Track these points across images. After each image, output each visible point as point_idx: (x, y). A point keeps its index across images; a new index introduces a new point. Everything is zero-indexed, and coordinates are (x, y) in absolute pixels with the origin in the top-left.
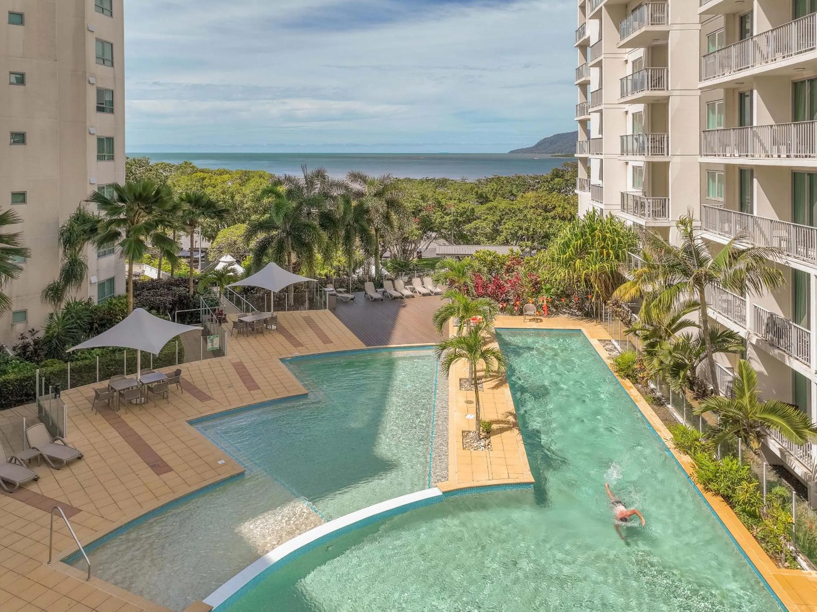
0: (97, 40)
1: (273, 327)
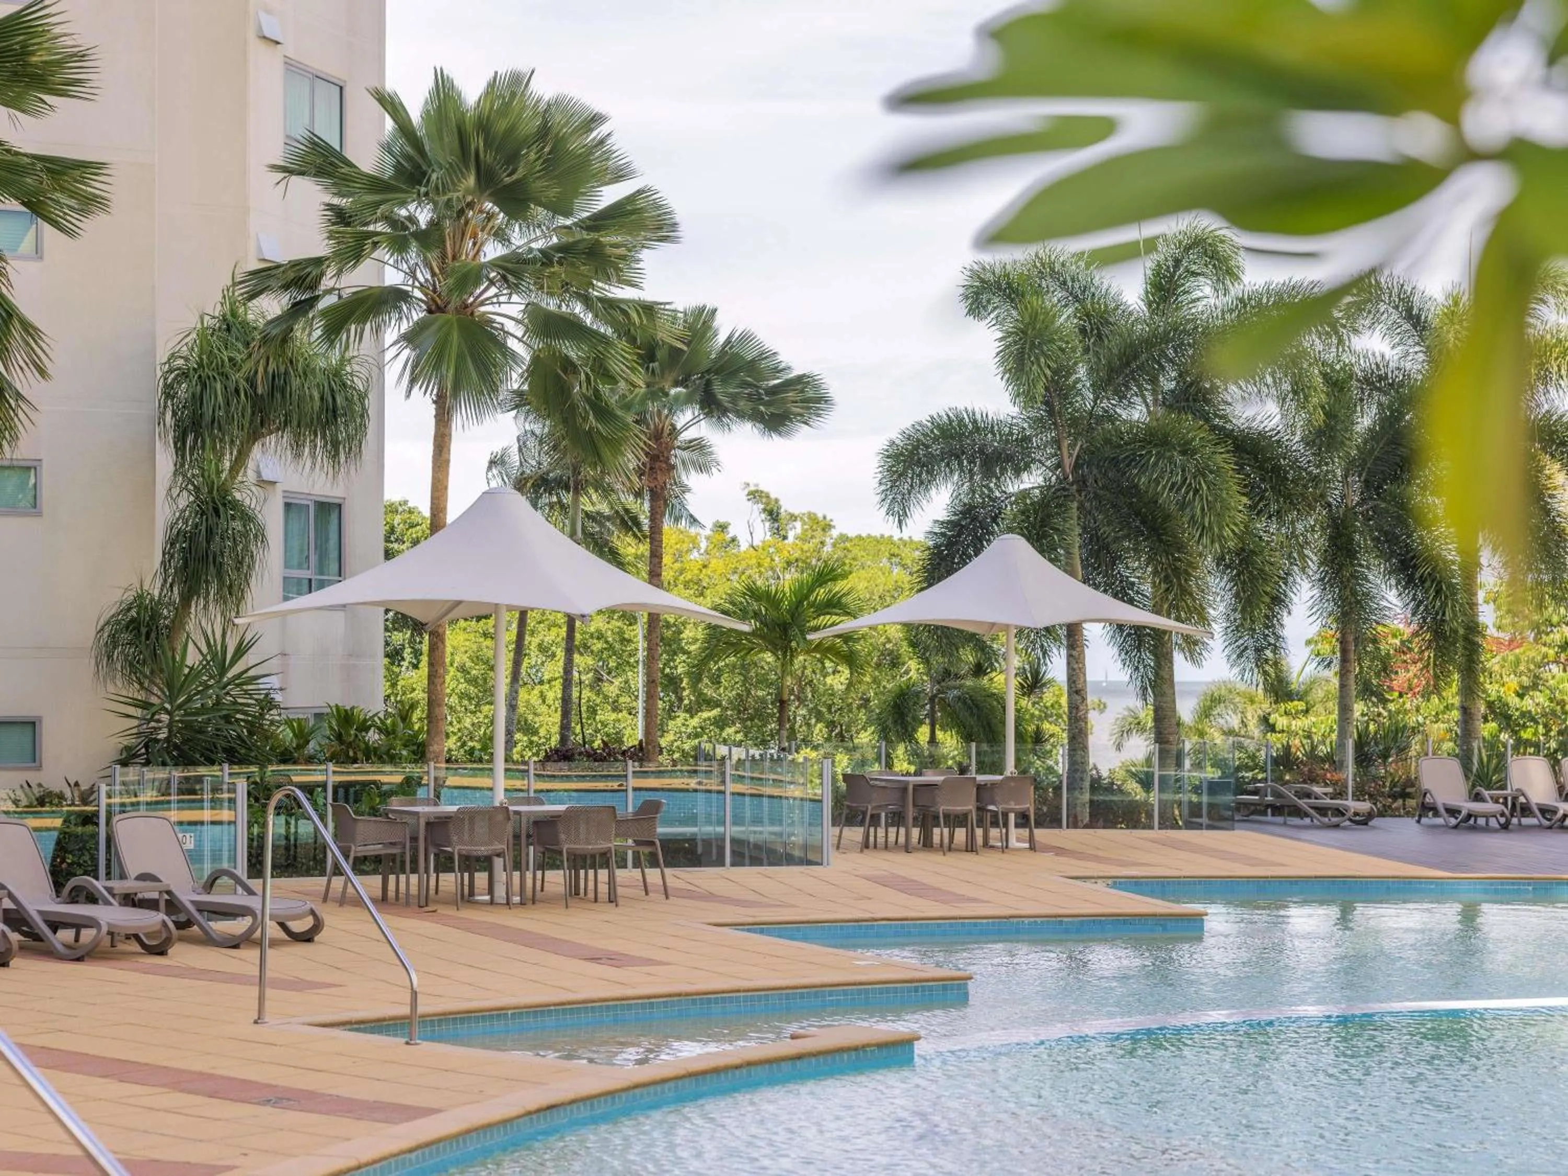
1: (1013, 843)
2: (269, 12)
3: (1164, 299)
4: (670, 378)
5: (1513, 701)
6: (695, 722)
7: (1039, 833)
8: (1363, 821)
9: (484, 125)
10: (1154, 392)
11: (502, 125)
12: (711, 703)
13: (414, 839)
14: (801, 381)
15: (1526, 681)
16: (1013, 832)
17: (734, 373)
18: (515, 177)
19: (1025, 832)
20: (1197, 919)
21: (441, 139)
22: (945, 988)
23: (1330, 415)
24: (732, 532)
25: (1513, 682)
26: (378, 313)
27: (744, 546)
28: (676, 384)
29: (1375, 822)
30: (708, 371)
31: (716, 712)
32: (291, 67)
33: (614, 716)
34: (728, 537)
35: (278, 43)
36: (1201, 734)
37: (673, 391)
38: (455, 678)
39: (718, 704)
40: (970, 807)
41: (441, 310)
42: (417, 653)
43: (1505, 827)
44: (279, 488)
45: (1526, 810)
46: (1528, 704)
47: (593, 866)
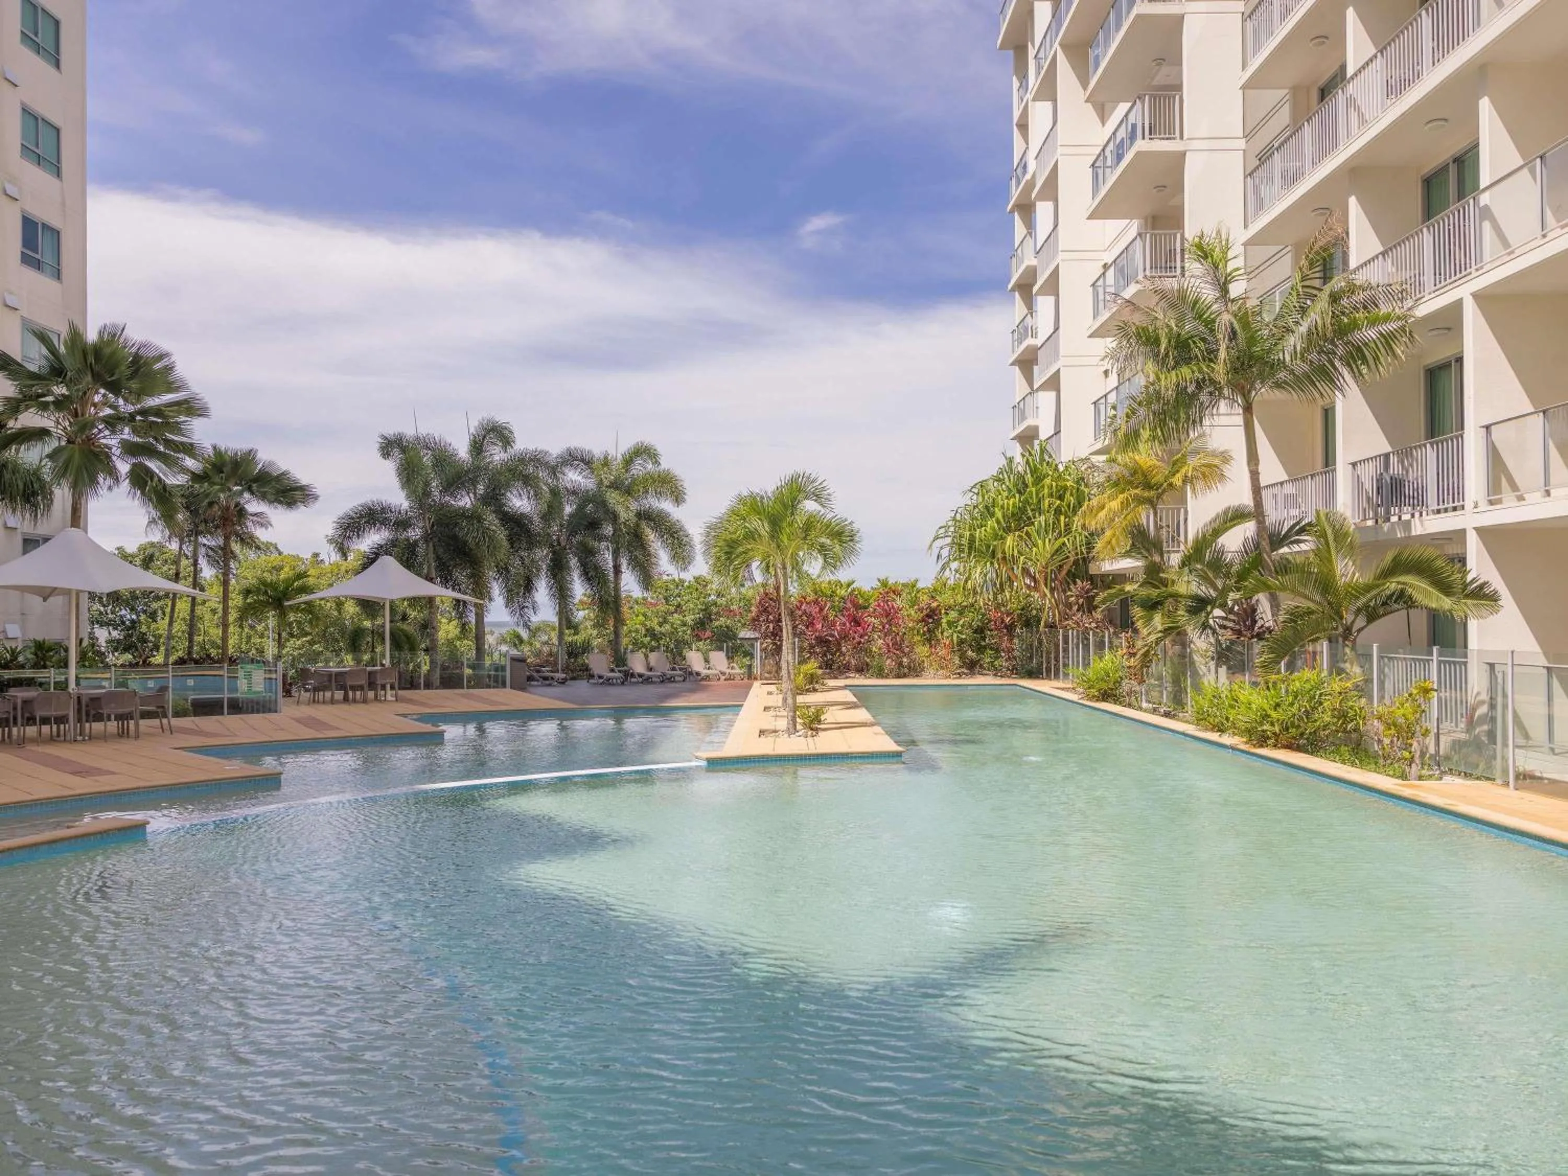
0: (26, 111)
1: (389, 698)
2: (11, 293)
3: (479, 454)
4: (233, 481)
5: (657, 628)
6: (299, 642)
7: (401, 692)
8: (563, 682)
9: (97, 350)
10: (475, 494)
11: (107, 351)
12: (307, 634)
13: (15, 708)
14: (302, 488)
15: (661, 620)
16: (389, 692)
17: (269, 482)
18: (113, 378)
19: (394, 692)
20: (442, 733)
21: (74, 355)
22: (267, 779)
23: (550, 506)
24: (321, 557)
25: (656, 621)
26: (29, 441)
27: (327, 563)
28: (237, 484)
29: (568, 682)
30: (251, 481)
31: (309, 638)
32: (25, 323)
33: (259, 640)
34: (319, 559)
35: (16, 309)
36: (531, 644)
37: (235, 488)
38: (180, 624)
39: (310, 634)
40: (363, 682)
41: (73, 443)
42: (164, 613)
43: (623, 683)
44: (19, 531)
45: (632, 675)
46: (663, 630)
47: (127, 719)
